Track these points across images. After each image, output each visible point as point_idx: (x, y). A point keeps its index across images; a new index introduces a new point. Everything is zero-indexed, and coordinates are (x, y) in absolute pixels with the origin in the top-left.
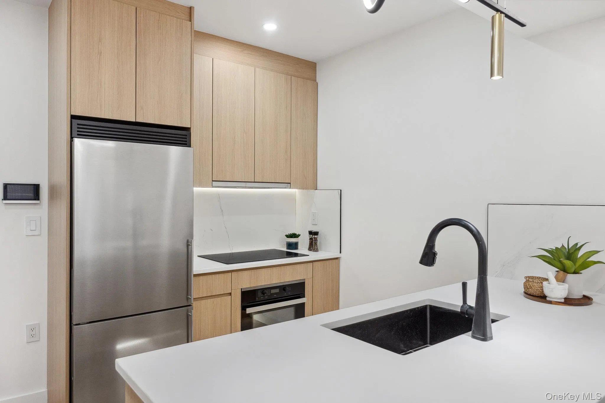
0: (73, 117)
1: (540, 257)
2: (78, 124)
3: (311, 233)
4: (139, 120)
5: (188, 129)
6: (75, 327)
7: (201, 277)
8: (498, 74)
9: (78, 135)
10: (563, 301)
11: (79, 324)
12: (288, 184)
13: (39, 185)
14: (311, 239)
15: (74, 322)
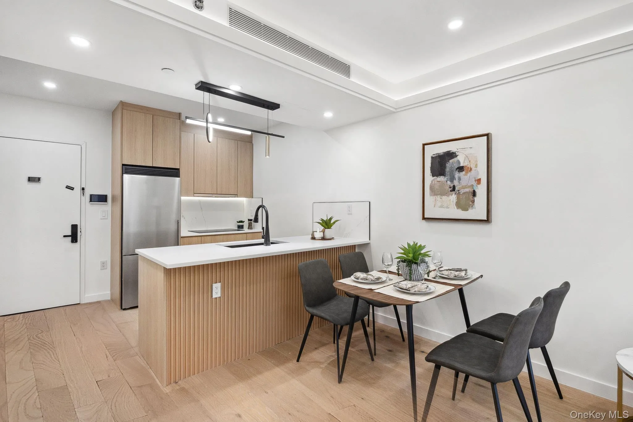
0: (123, 165)
1: (319, 223)
2: (125, 168)
3: (249, 220)
4: (154, 166)
5: (178, 169)
6: (123, 257)
7: (185, 238)
8: (268, 156)
9: (125, 173)
10: (321, 239)
11: (125, 256)
12: (236, 195)
13: (107, 195)
14: (249, 223)
15: (123, 255)
